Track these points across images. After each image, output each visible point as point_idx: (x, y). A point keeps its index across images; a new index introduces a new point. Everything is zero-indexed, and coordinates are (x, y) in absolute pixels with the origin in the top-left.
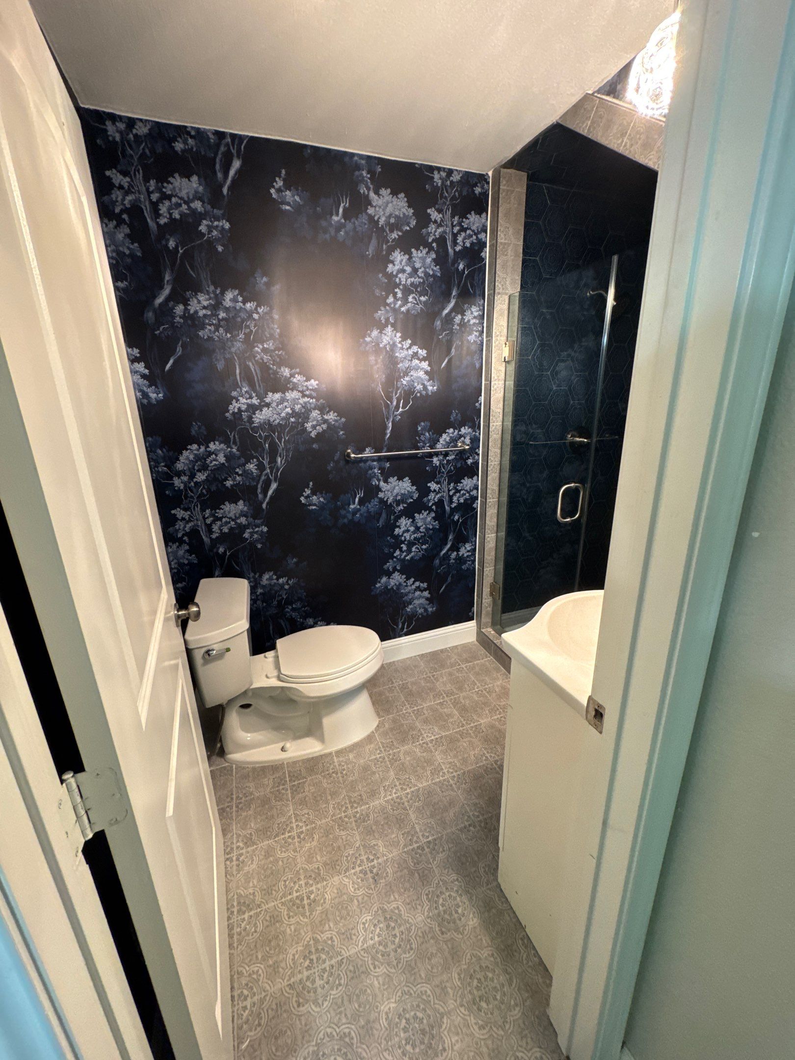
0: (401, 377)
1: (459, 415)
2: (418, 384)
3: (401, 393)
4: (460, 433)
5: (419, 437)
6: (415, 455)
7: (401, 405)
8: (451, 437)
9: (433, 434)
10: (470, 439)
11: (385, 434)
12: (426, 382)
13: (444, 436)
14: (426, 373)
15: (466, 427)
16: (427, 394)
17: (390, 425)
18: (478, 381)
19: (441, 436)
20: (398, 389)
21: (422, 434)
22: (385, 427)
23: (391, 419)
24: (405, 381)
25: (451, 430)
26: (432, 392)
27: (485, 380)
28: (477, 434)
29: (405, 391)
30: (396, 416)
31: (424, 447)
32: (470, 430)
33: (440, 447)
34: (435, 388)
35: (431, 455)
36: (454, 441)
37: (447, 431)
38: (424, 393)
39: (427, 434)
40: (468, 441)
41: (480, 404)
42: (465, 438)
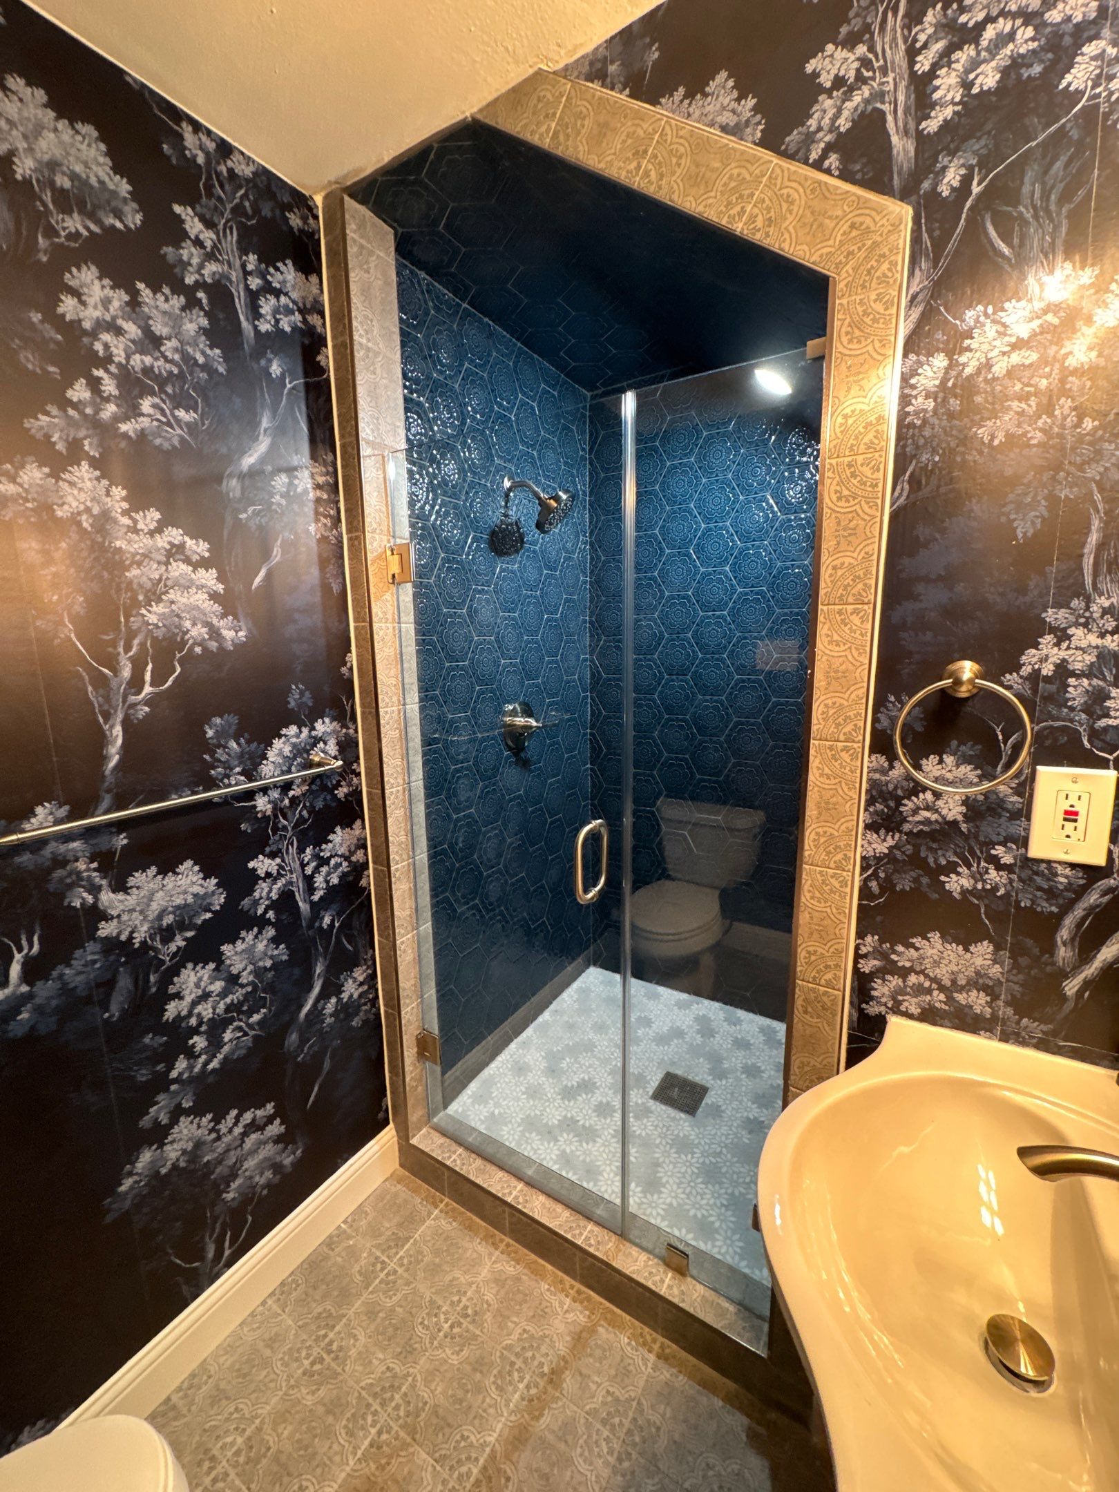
0: (139, 605)
1: (307, 694)
2: (194, 624)
3: (142, 645)
4: (314, 733)
5: (212, 754)
6: (208, 803)
7: (148, 677)
8: (294, 746)
9: (248, 742)
10: (338, 744)
11: (104, 759)
12: (215, 620)
13: (278, 744)
14: (214, 596)
15: (327, 720)
16: (221, 648)
17: (118, 731)
18: (340, 621)
19: (271, 744)
20: (131, 635)
21: (219, 746)
22: (102, 740)
23: (120, 717)
24: (154, 614)
25: (293, 729)
26: (234, 644)
27: (357, 620)
28: (351, 731)
29: (155, 640)
30: (133, 706)
31: (228, 776)
32: (335, 724)
33: (269, 771)
34: (242, 634)
35: (250, 795)
36: (302, 752)
37: (284, 731)
38: (213, 645)
39: (233, 744)
40: (332, 748)
41: (351, 669)
42: (325, 743)
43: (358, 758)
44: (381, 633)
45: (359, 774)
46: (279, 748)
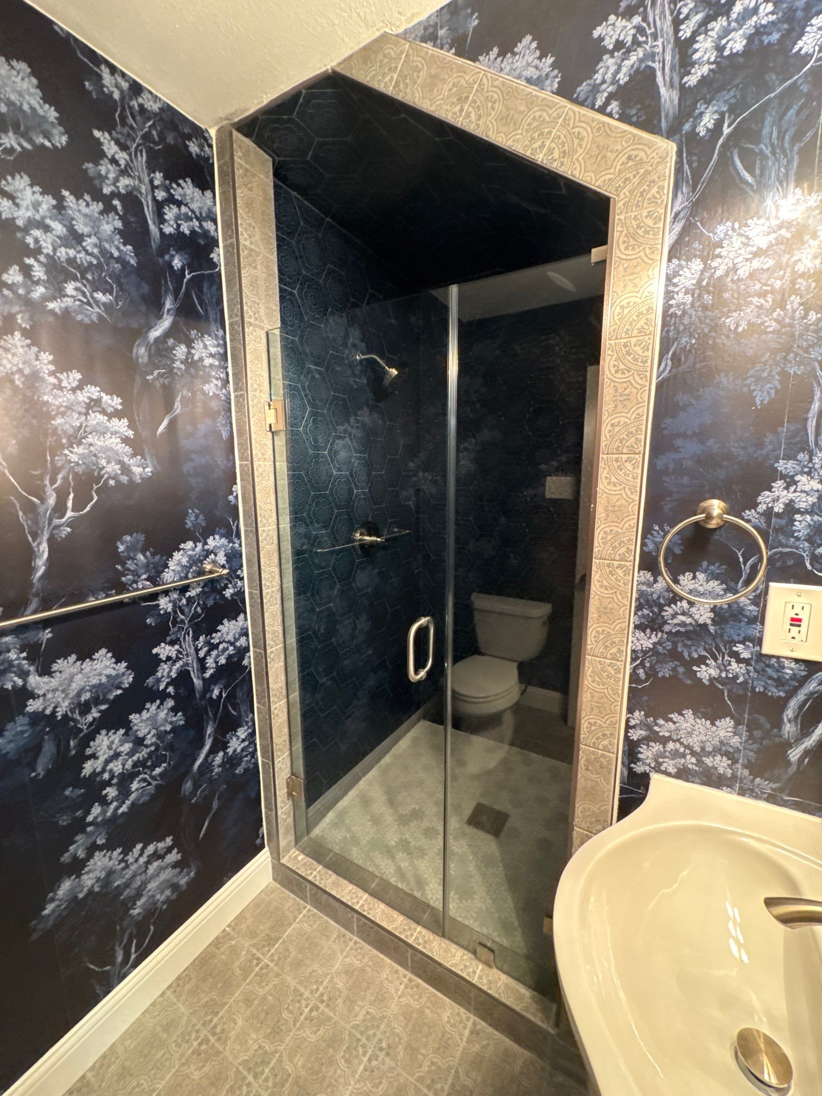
0: (63, 447)
1: (201, 517)
2: (108, 462)
3: (65, 479)
4: (206, 547)
5: (123, 564)
6: (121, 604)
7: (70, 504)
8: (190, 557)
9: (153, 555)
10: (226, 555)
11: (32, 570)
12: (126, 459)
13: (177, 556)
14: (126, 440)
15: (217, 537)
16: (131, 481)
17: (44, 548)
18: (228, 460)
19: (171, 556)
20: (55, 471)
21: (129, 558)
22: (30, 555)
23: (46, 536)
24: (75, 454)
25: (190, 544)
26: (142, 479)
27: (241, 459)
28: (237, 545)
29: (76, 475)
30: (57, 527)
31: (136, 582)
32: (223, 540)
33: (169, 576)
34: (148, 470)
35: (154, 596)
36: (195, 561)
37: (182, 546)
38: (124, 479)
39: (140, 557)
40: (221, 559)
41: (236, 497)
42: (216, 555)
43: (242, 566)
44: (260, 470)
45: (242, 579)
46: (179, 559)
